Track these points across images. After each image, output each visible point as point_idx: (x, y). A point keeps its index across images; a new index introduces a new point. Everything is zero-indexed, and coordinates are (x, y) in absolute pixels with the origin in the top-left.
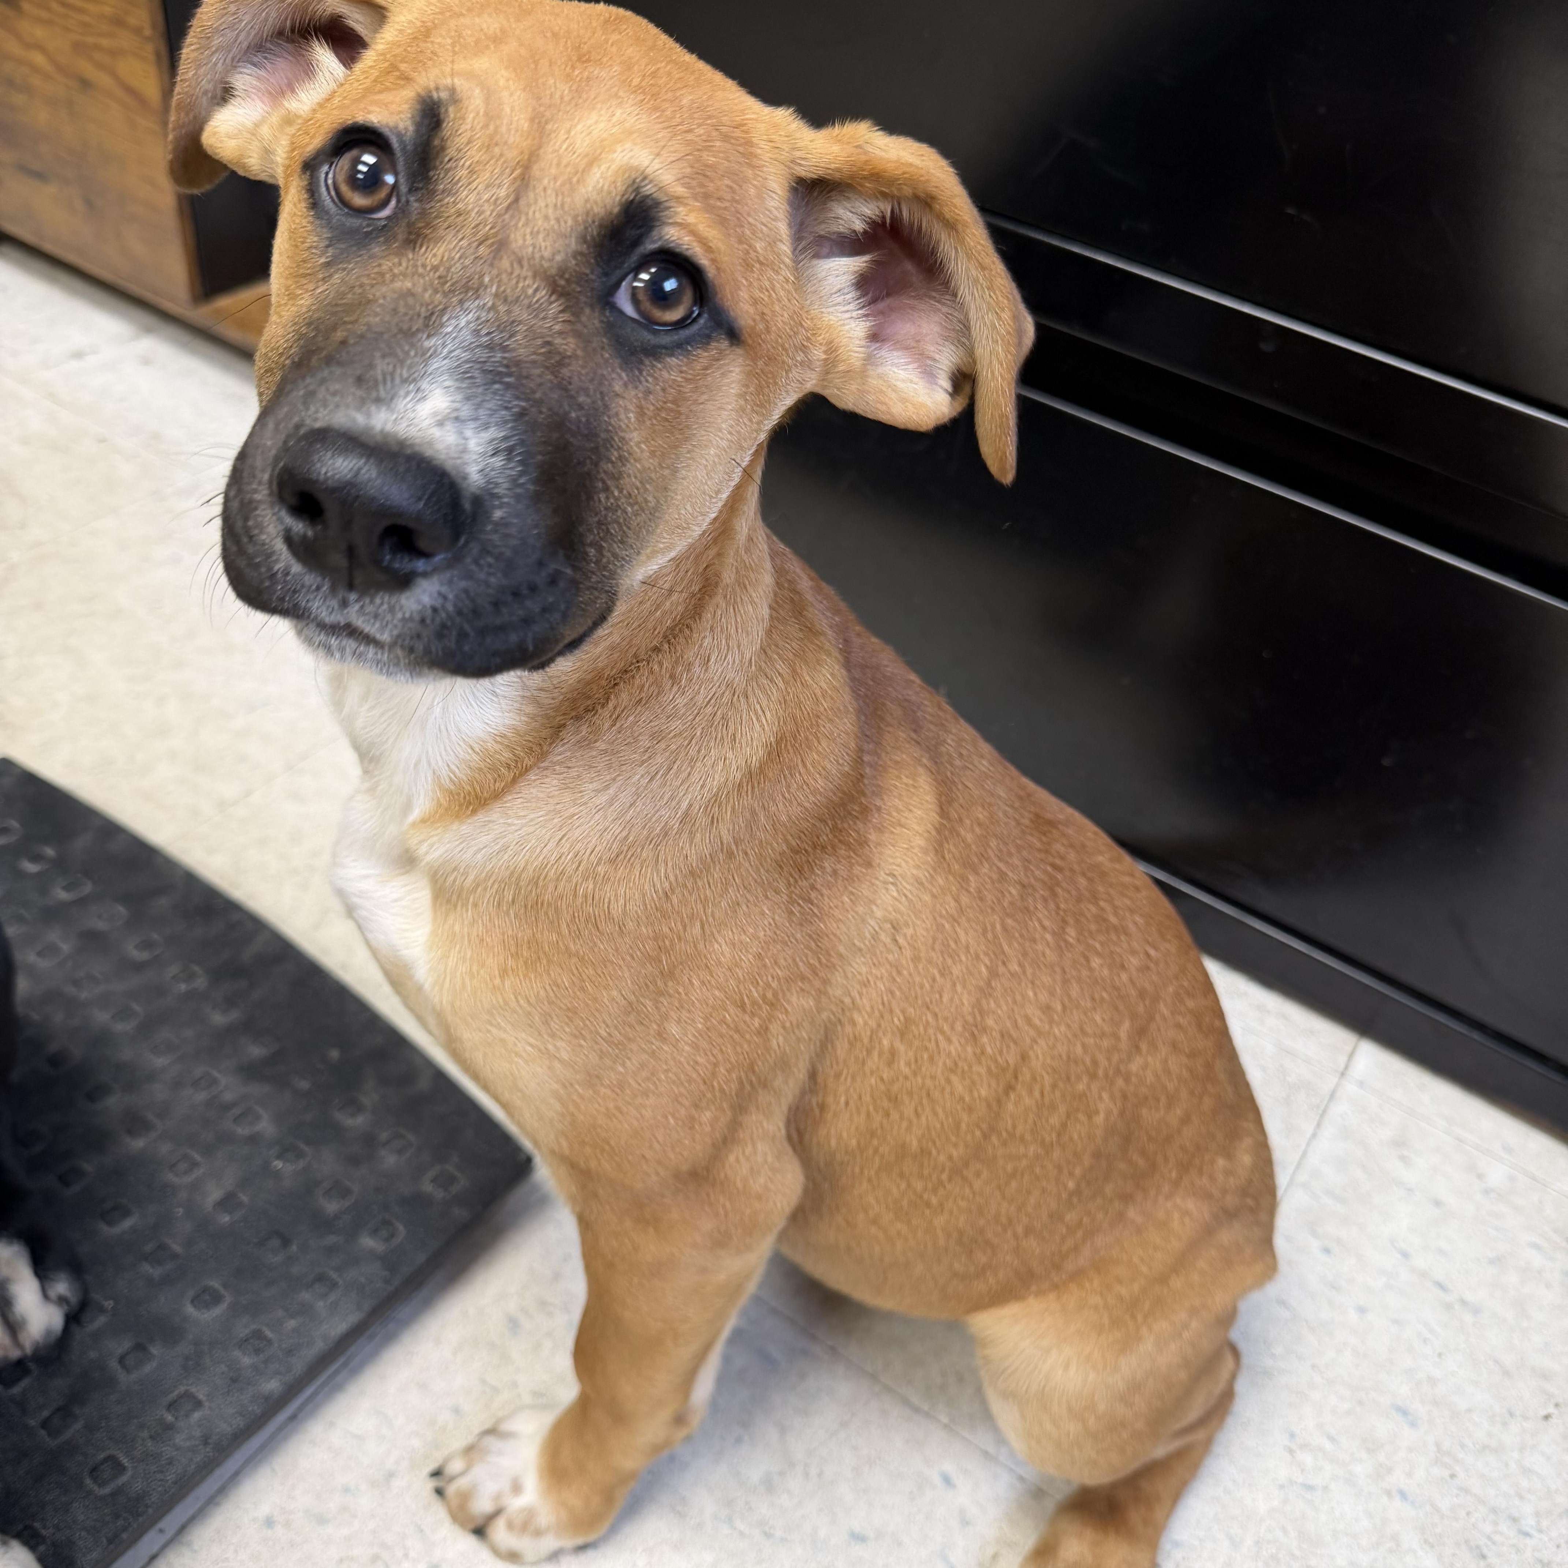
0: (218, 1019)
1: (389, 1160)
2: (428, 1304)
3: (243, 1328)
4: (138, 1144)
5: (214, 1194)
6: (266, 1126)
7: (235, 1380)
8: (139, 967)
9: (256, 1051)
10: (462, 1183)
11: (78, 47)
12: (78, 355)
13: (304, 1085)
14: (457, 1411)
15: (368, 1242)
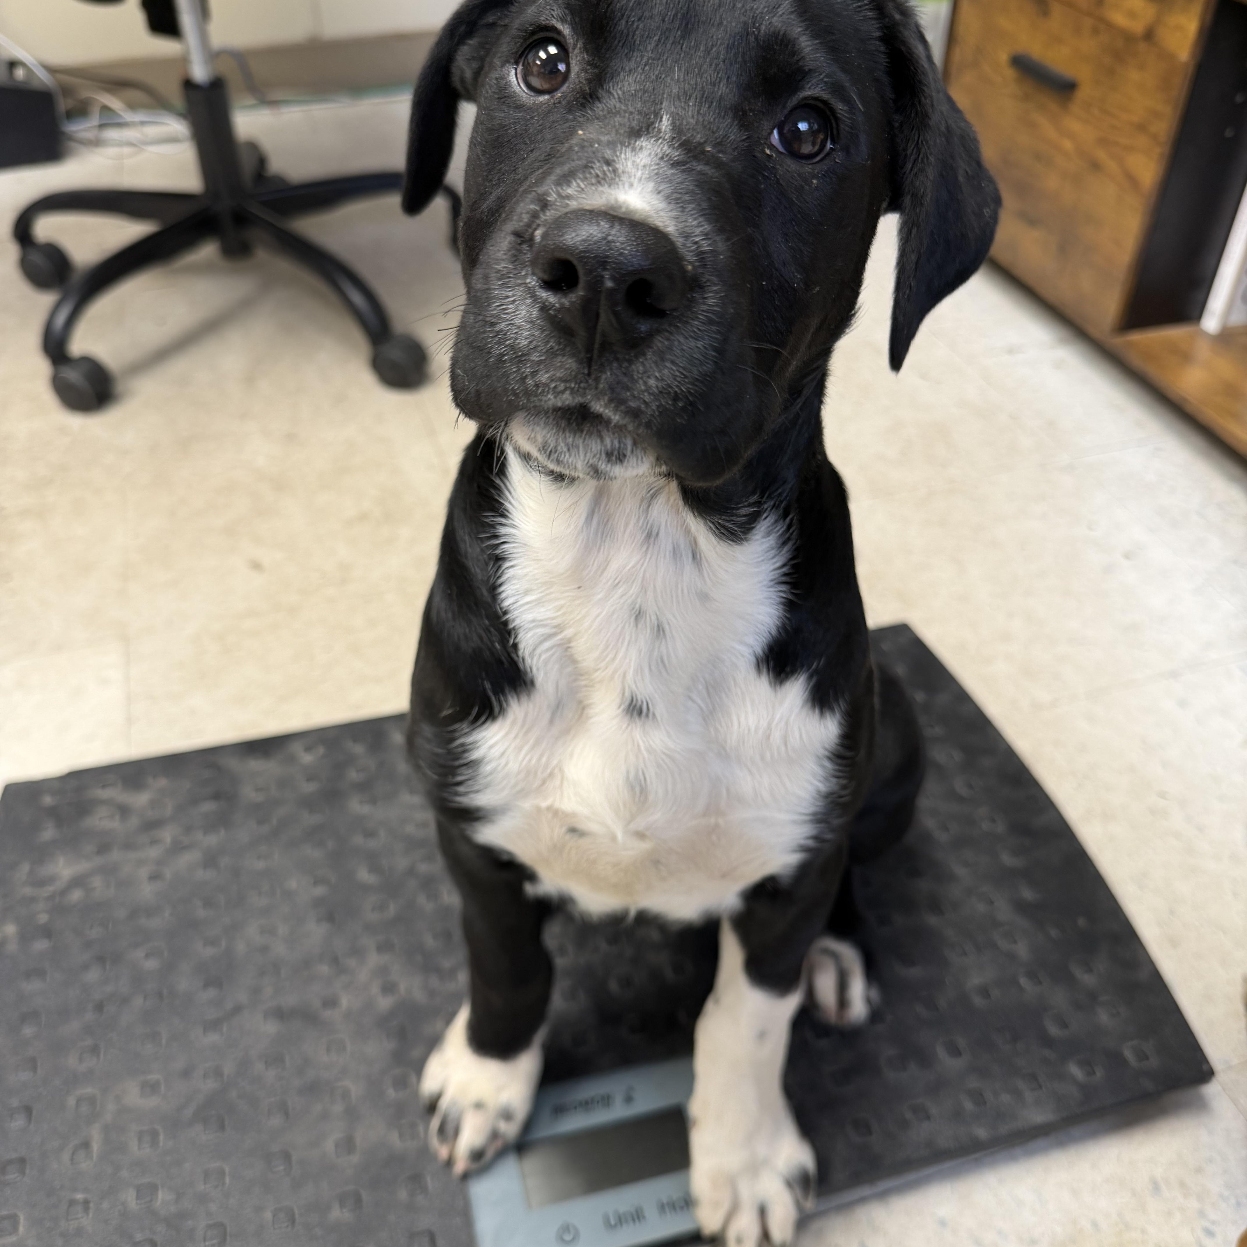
0: (1008, 860)
1: (1104, 1017)
2: (1095, 1134)
3: (973, 1083)
4: (932, 920)
5: (975, 980)
6: (1022, 950)
7: (958, 1115)
8: (961, 799)
9: (1028, 894)
10: (1154, 1062)
11: (1103, 142)
12: (1011, 351)
13: (1054, 933)
14: (1095, 1225)
15: (1075, 1071)
